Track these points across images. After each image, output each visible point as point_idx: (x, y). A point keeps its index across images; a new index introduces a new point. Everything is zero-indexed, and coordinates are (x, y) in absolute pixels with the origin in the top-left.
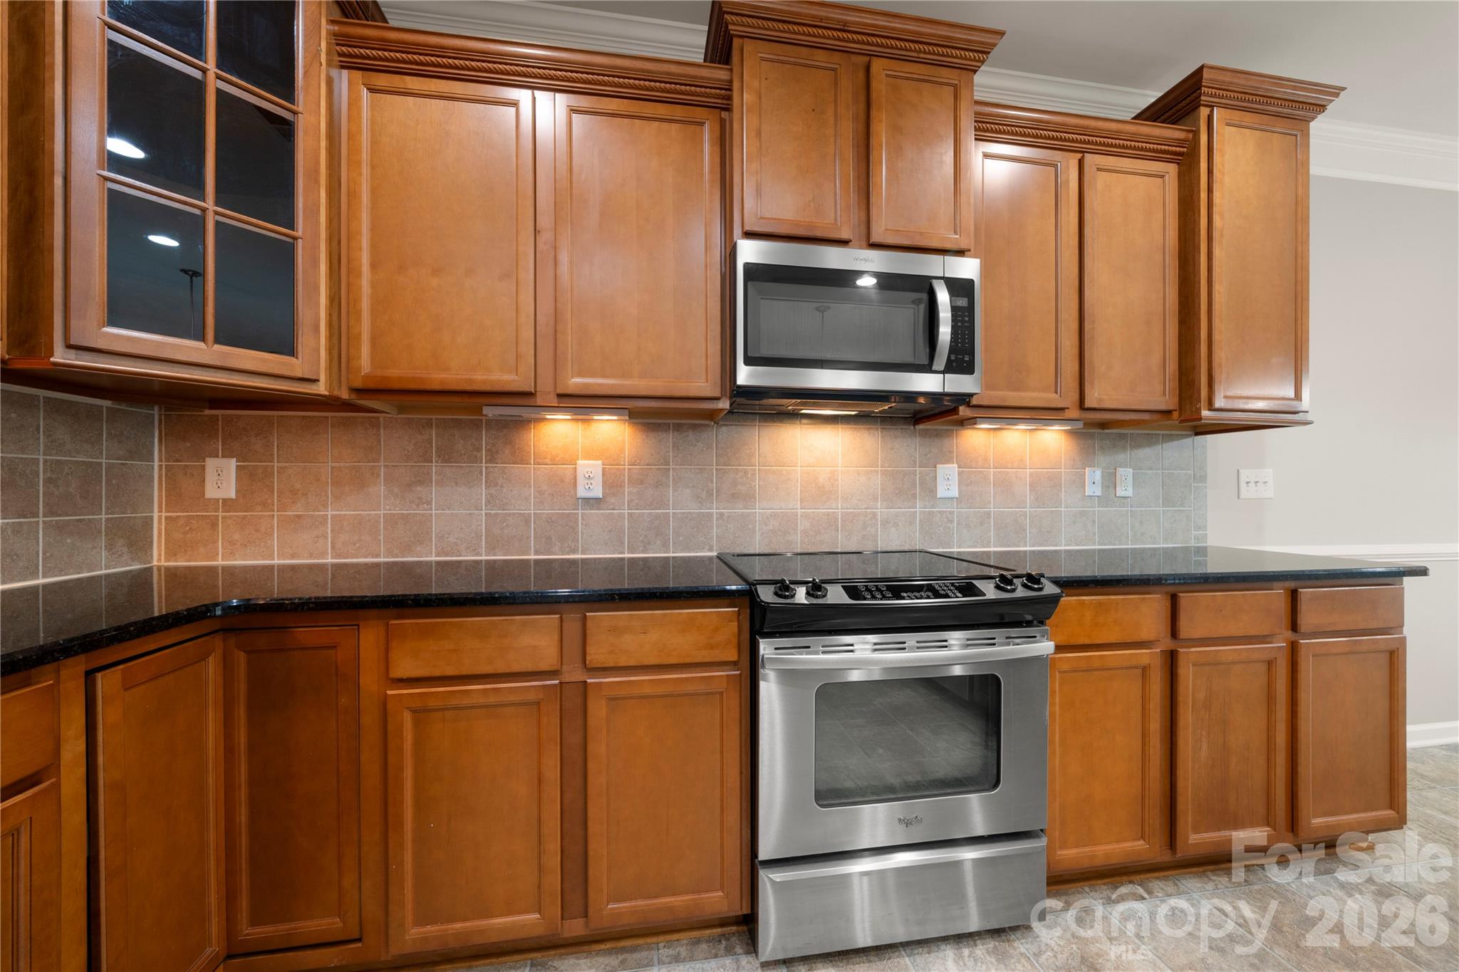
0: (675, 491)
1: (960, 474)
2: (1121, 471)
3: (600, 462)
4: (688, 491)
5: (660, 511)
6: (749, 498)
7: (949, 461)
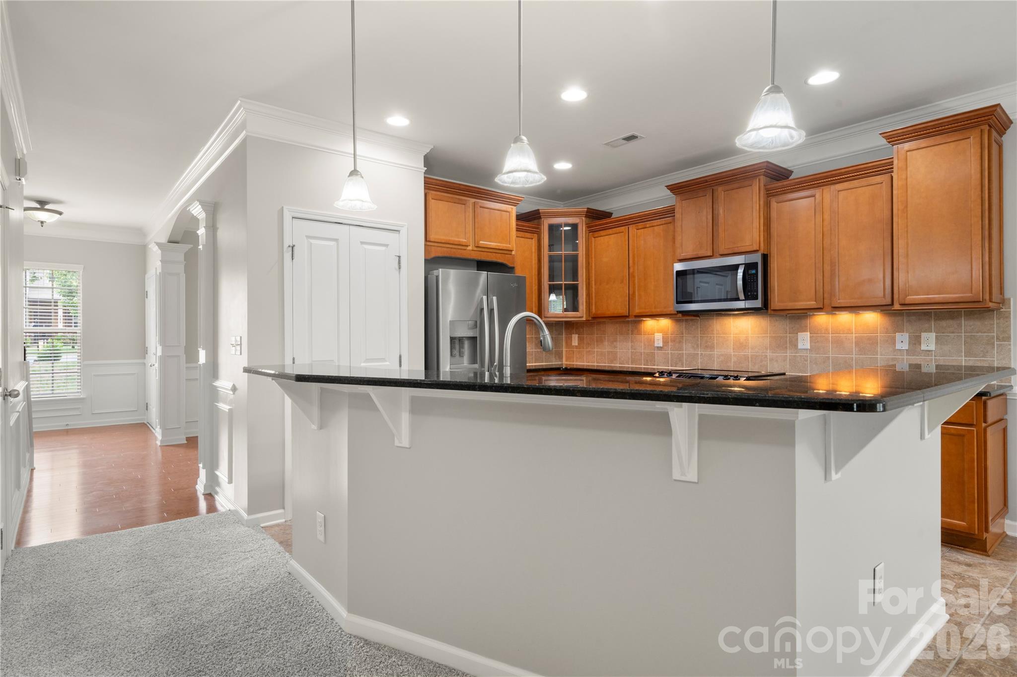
0: (685, 344)
1: (810, 337)
2: (924, 335)
3: (661, 334)
4: (690, 344)
5: (681, 352)
6: (712, 348)
7: (805, 331)
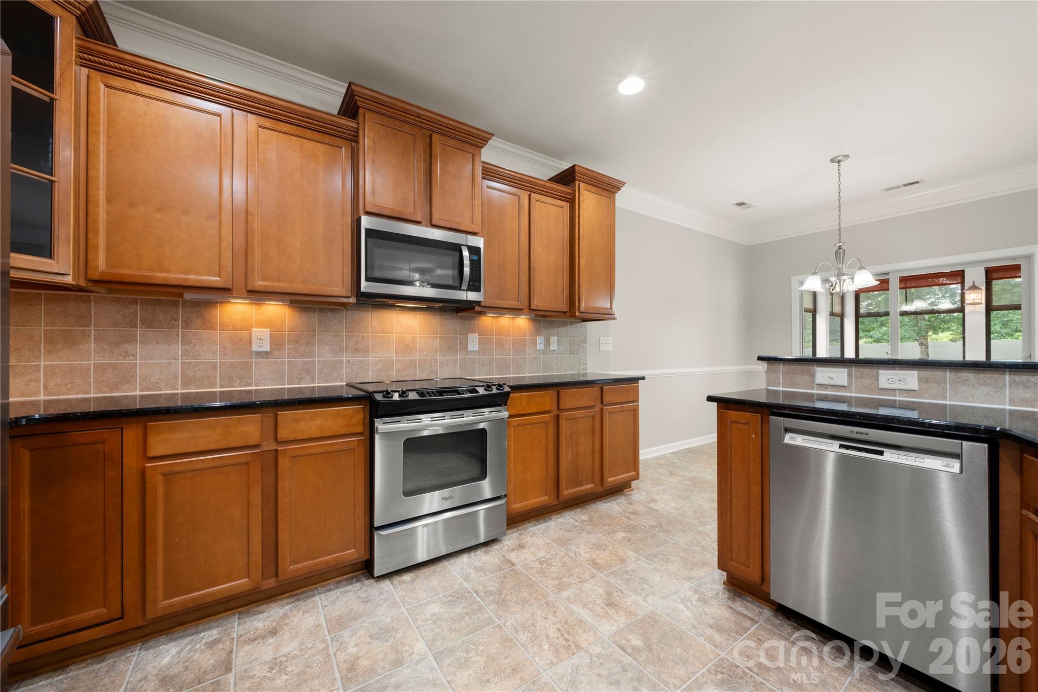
0: (319, 347)
1: (479, 338)
2: (552, 338)
4: (328, 347)
5: (309, 359)
6: (365, 351)
7: (474, 332)
